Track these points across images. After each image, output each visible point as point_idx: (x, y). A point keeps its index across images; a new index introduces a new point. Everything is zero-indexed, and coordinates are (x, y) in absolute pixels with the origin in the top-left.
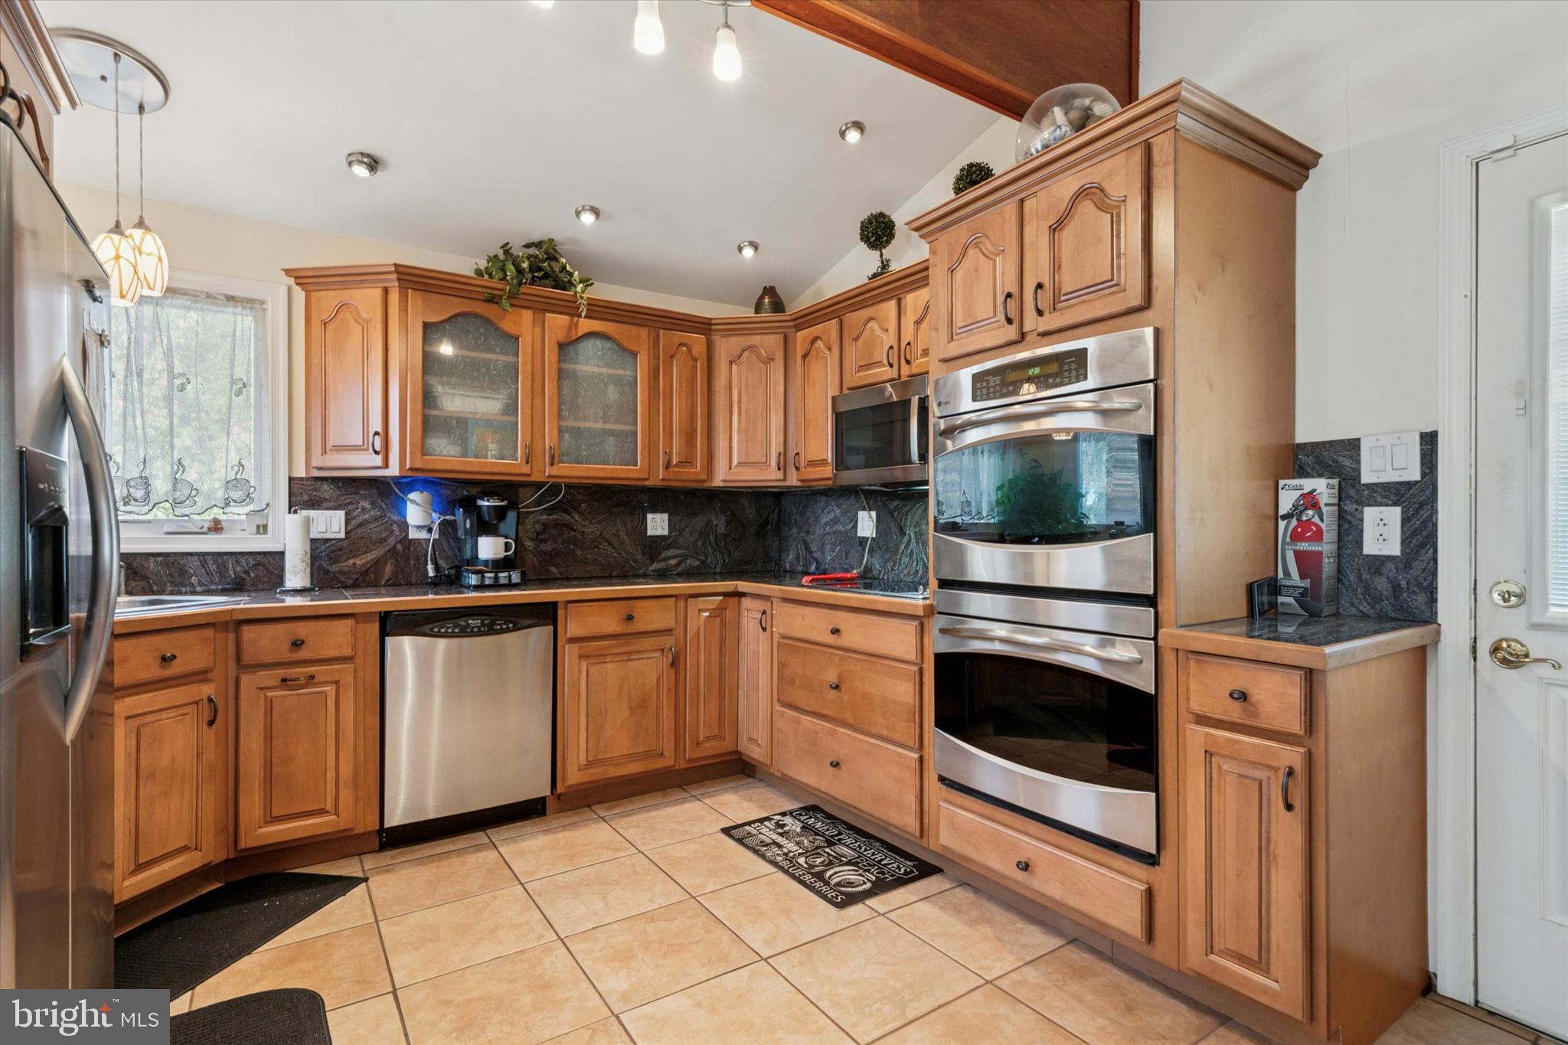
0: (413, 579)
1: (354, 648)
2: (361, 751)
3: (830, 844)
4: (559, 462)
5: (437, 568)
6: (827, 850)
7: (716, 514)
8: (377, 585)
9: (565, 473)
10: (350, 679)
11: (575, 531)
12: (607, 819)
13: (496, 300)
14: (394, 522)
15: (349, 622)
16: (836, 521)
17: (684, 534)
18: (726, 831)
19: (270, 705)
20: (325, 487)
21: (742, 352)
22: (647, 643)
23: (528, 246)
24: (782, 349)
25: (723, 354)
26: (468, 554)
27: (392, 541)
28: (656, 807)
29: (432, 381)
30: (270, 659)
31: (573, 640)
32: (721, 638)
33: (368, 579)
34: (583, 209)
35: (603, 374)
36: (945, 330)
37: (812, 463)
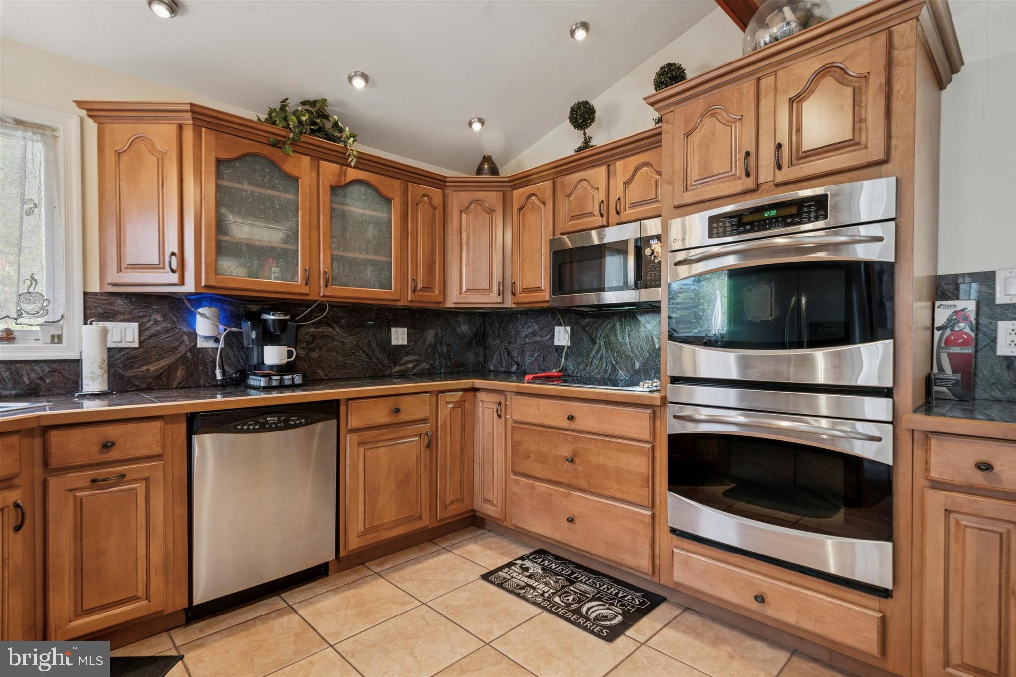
0: (202, 382)
1: (163, 446)
2: (170, 538)
3: (572, 583)
4: (333, 285)
5: (224, 373)
6: (571, 588)
7: (441, 329)
8: (169, 388)
9: (337, 293)
10: (160, 475)
11: (337, 341)
12: (382, 574)
13: (279, 145)
14: (184, 333)
15: (158, 424)
16: (534, 334)
17: (418, 343)
18: (486, 577)
19: (80, 505)
20: (120, 301)
21: (471, 204)
22: (410, 429)
23: (303, 103)
24: (501, 203)
25: (455, 205)
26: (255, 360)
27: (182, 349)
28: (418, 560)
29: (223, 210)
30: (79, 462)
31: (352, 431)
32: (462, 424)
33: (161, 383)
34: (356, 75)
35: (365, 215)
36: (681, 181)
37: (527, 290)
